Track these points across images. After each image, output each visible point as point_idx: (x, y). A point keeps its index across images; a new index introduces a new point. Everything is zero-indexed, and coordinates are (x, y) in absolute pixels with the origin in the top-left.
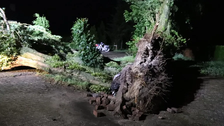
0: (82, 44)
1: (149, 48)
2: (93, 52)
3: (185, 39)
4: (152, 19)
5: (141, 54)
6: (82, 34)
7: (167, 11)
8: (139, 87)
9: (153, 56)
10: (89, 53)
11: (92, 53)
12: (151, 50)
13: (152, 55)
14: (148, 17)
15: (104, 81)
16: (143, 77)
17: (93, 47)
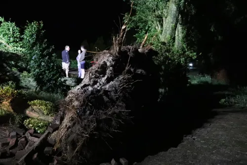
0: (35, 58)
1: (108, 64)
2: (51, 70)
3: (195, 54)
4: (158, 25)
5: (90, 73)
6: (34, 44)
7: (175, 12)
8: (69, 124)
9: (113, 76)
10: (44, 71)
11: (50, 72)
12: (111, 66)
13: (111, 74)
14: (153, 22)
15: (45, 112)
16: (78, 109)
17: (50, 63)
